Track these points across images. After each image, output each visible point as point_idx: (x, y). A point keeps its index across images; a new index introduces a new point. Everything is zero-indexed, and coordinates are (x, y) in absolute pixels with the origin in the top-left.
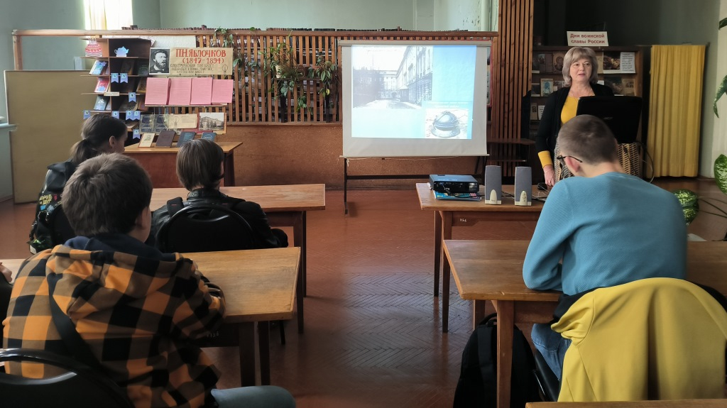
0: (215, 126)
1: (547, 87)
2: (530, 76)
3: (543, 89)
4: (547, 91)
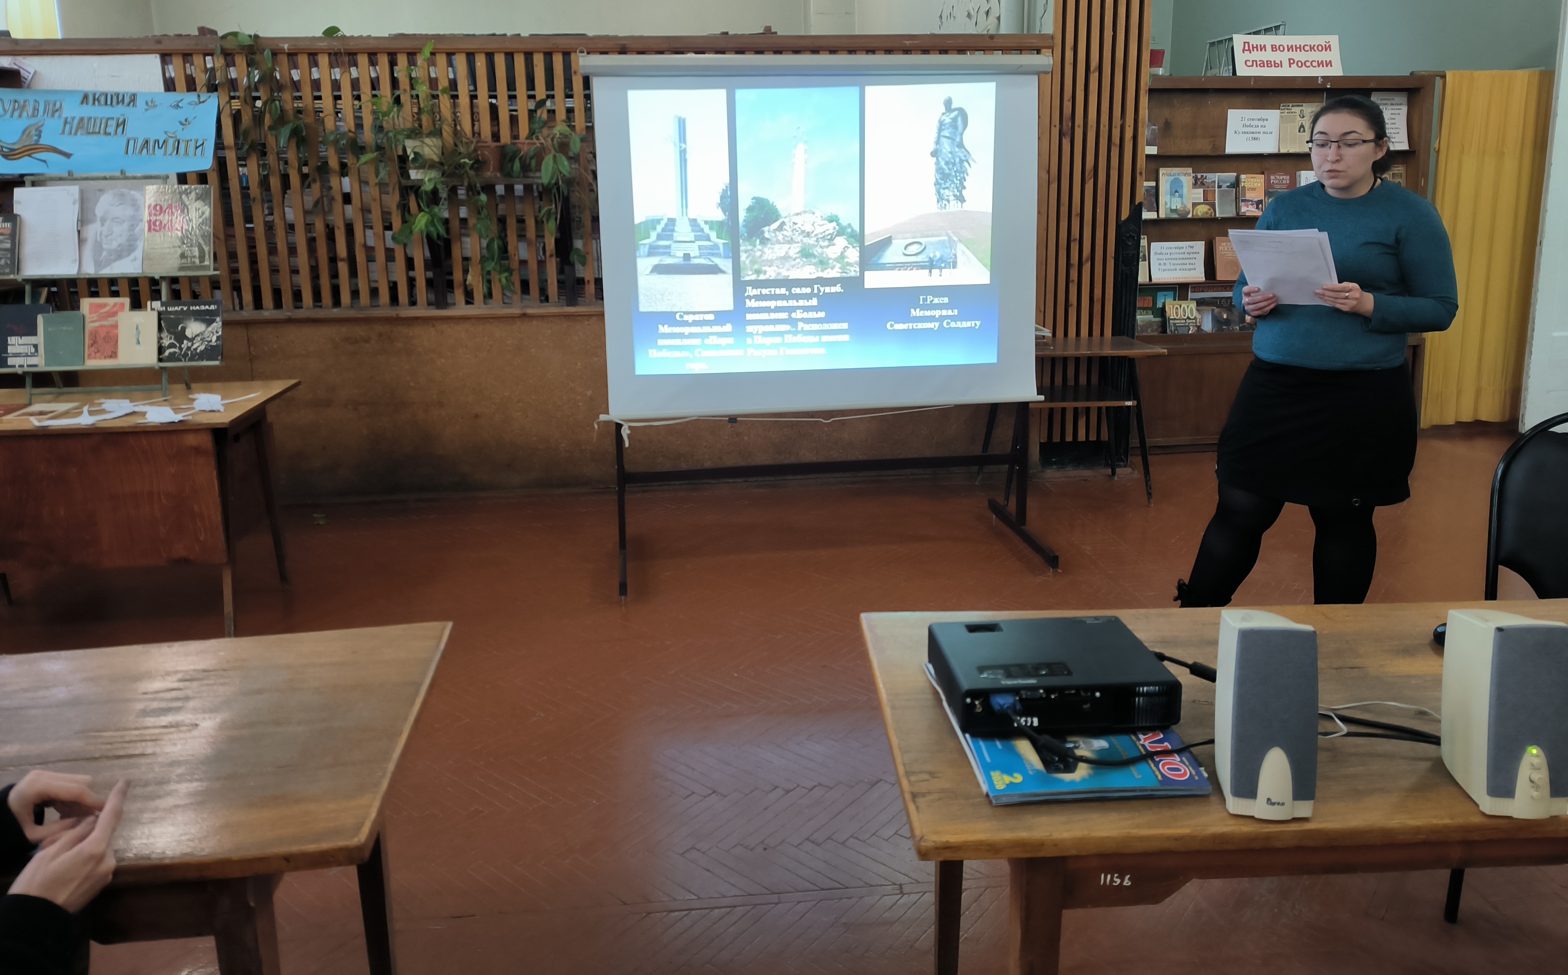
1: (1175, 191)
2: (1141, 162)
3: (1164, 198)
4: (1176, 204)
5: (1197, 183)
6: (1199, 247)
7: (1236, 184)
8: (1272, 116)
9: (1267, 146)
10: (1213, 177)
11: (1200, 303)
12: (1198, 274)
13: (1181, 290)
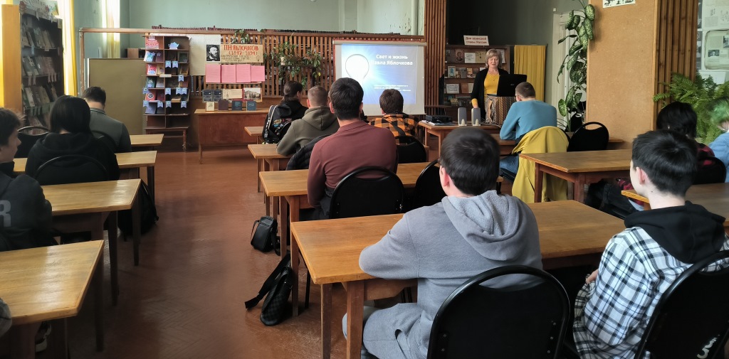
0: (254, 97)
1: (452, 72)
2: (444, 65)
3: (449, 73)
4: (452, 75)
5: (457, 70)
6: (458, 85)
7: (466, 70)
8: (474, 54)
9: (473, 61)
10: (460, 69)
11: (458, 99)
12: (458, 92)
13: (454, 95)
